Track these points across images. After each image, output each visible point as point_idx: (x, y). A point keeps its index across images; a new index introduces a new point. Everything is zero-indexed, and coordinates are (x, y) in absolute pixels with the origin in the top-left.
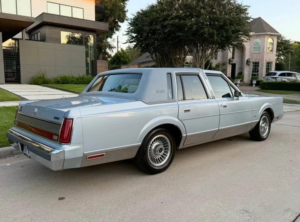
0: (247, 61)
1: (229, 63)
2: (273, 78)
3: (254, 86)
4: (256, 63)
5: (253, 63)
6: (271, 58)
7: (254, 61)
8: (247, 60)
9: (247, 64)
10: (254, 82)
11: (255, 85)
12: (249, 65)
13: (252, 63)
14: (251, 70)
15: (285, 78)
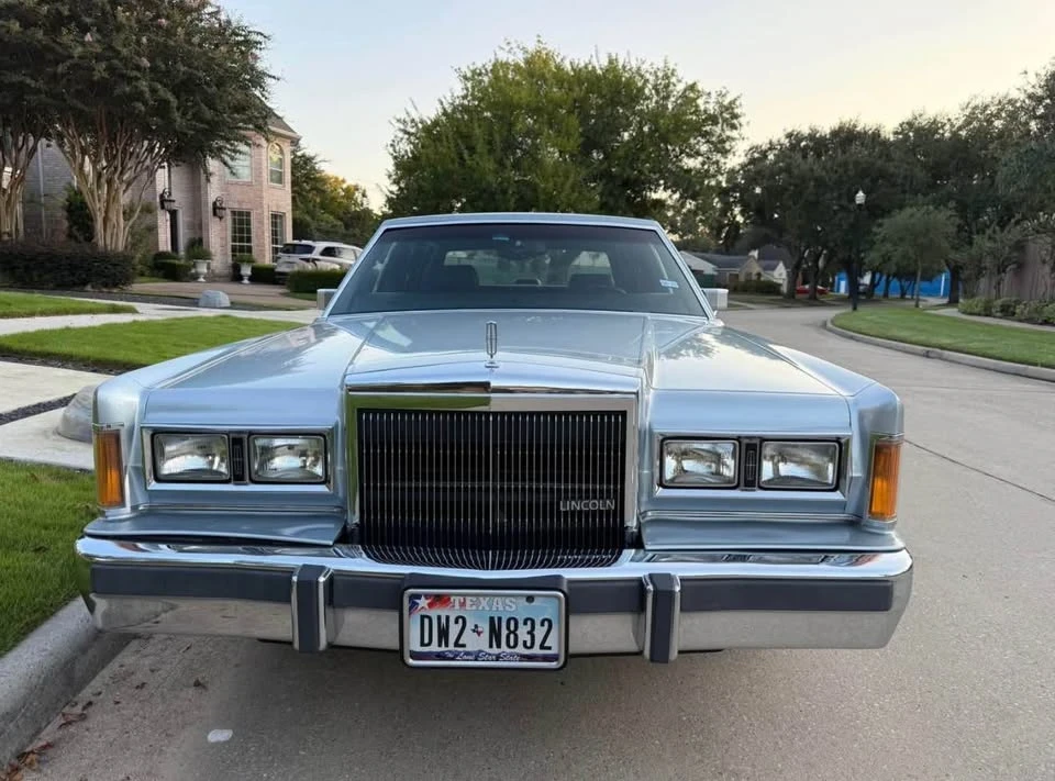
0: (215, 208)
1: (163, 207)
2: (307, 260)
3: (246, 281)
4: (241, 214)
5: (234, 213)
6: (281, 203)
7: (236, 206)
8: (215, 204)
9: (215, 214)
10: (246, 271)
11: (249, 280)
12: (221, 218)
13: (228, 212)
14: (229, 233)
15: (333, 262)
